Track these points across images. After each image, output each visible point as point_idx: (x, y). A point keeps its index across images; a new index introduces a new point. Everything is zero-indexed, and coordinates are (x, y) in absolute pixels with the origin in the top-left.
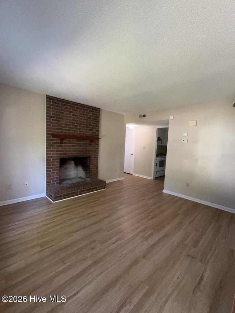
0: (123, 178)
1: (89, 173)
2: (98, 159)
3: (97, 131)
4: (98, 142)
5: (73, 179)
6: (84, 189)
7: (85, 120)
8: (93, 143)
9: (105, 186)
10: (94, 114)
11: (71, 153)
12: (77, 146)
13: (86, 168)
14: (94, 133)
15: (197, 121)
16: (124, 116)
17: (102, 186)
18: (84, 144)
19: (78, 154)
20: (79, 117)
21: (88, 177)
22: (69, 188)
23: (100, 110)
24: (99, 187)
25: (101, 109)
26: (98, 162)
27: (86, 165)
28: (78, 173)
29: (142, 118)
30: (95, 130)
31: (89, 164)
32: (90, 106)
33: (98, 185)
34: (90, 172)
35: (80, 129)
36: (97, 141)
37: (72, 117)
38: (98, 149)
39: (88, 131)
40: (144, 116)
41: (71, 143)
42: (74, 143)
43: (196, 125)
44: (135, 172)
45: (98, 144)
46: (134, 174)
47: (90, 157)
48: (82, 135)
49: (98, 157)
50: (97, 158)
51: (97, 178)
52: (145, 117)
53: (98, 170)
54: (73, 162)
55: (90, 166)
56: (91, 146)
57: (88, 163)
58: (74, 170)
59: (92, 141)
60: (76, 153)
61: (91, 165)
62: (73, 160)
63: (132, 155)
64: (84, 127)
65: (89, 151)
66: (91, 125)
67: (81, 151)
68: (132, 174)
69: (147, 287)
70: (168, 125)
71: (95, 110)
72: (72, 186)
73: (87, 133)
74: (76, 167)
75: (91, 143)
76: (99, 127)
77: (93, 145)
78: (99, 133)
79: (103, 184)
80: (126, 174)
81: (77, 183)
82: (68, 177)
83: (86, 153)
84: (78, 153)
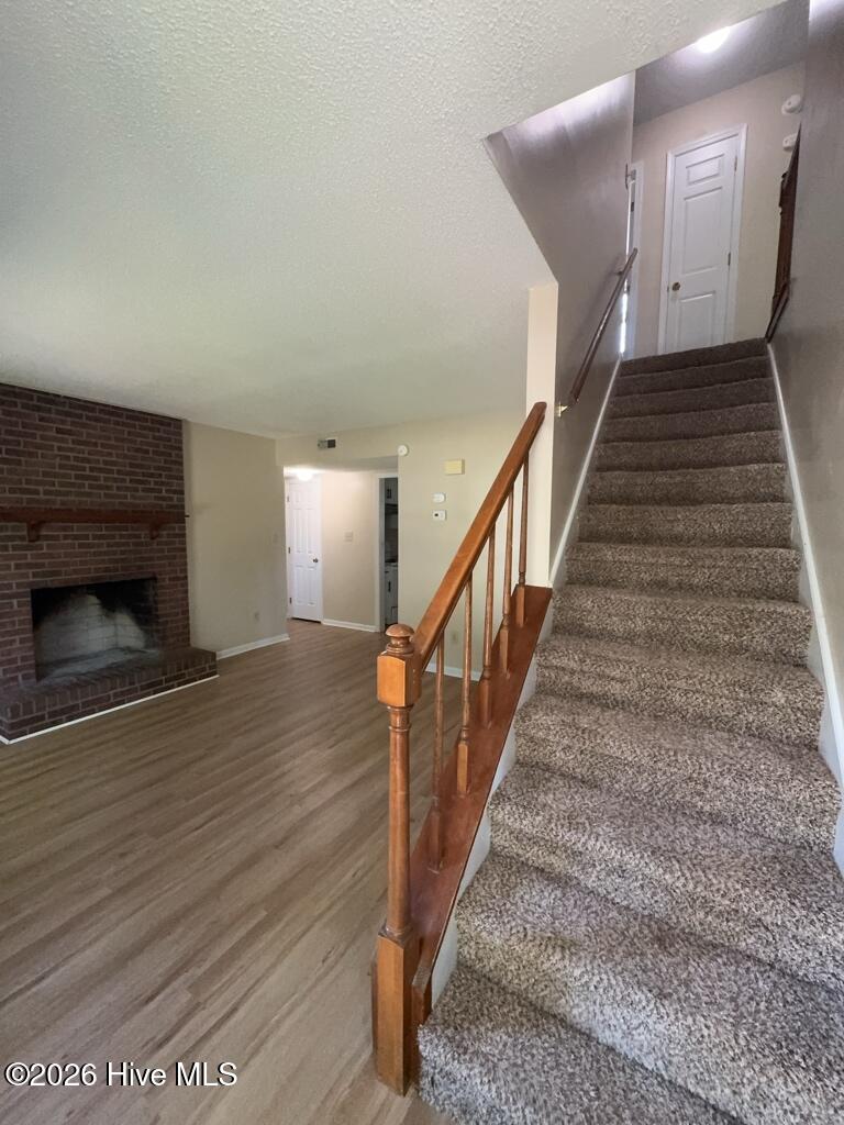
0: (285, 638)
1: (158, 631)
2: (186, 584)
3: (175, 492)
4: (184, 528)
5: (97, 655)
6: (132, 683)
7: (125, 457)
8: (165, 533)
9: (215, 666)
10: (160, 438)
11: (75, 572)
12: (99, 546)
13: (144, 615)
14: (163, 499)
15: (463, 462)
16: (273, 441)
17: (204, 669)
18: (130, 536)
19: (105, 571)
20: (99, 448)
21: (154, 645)
22: (72, 687)
23: (183, 424)
24: (190, 674)
25: (186, 421)
26: (186, 592)
27: (143, 605)
28: (116, 635)
29: (326, 449)
30: (167, 491)
31: (156, 602)
32: (144, 413)
33: (186, 668)
34: (160, 628)
35: (108, 488)
36: (176, 525)
37: (72, 450)
38: (184, 550)
39: (141, 494)
40: (332, 444)
41: (76, 537)
42: (87, 537)
43: (463, 472)
44: (326, 615)
45: (184, 535)
46: (326, 622)
47: (154, 579)
48: (117, 508)
49: (186, 577)
50: (182, 580)
51: (189, 645)
52: (334, 446)
53: (188, 619)
54: (93, 599)
55: (157, 609)
56: (155, 541)
57: (151, 599)
58: (102, 626)
59: (156, 526)
60: (96, 570)
61: (160, 606)
62: (92, 594)
63: (316, 561)
64: (124, 481)
65: (151, 559)
66: (152, 475)
67: (117, 561)
68: (319, 622)
69: (264, 913)
70: (397, 471)
71: (162, 424)
72: (85, 681)
73: (138, 502)
74: (107, 616)
75: (155, 533)
76: (182, 478)
77: (164, 539)
78: (183, 500)
79: (206, 662)
80: (301, 623)
81: (109, 668)
82: (78, 652)
83: (140, 567)
84: (107, 570)
